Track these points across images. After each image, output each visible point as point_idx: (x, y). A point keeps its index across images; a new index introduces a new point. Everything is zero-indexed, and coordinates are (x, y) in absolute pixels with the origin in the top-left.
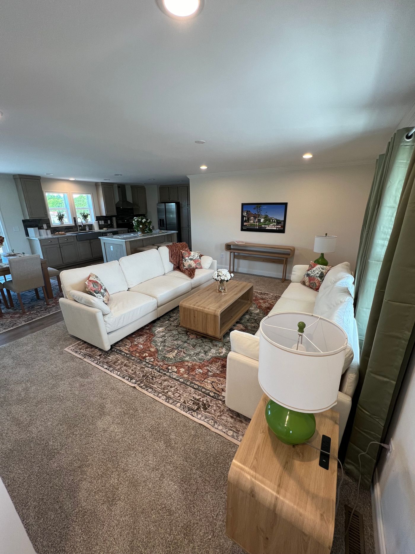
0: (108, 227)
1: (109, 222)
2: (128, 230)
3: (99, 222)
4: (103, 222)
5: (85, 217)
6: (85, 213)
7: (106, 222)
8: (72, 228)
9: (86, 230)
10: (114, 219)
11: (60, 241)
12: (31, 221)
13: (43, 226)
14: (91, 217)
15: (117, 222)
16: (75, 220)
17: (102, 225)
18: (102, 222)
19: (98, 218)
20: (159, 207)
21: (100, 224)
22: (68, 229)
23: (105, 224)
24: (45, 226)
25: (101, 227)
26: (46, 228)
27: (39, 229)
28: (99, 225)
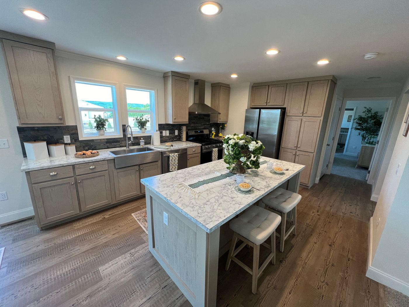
0: (175, 139)
1: (176, 133)
2: (201, 147)
3: (161, 133)
4: (168, 132)
5: (142, 124)
6: (143, 119)
7: (172, 132)
8: (119, 142)
9: (139, 145)
10: (184, 128)
11: (78, 172)
12: (38, 130)
13: (62, 139)
14: (152, 125)
15: (187, 133)
16: (124, 128)
17: (166, 137)
18: (166, 133)
19: (162, 127)
20: (248, 115)
21: (164, 134)
22: (110, 143)
23: (171, 135)
24: (67, 139)
25: (163, 140)
26: (69, 142)
27: (48, 144)
28: (161, 137)
